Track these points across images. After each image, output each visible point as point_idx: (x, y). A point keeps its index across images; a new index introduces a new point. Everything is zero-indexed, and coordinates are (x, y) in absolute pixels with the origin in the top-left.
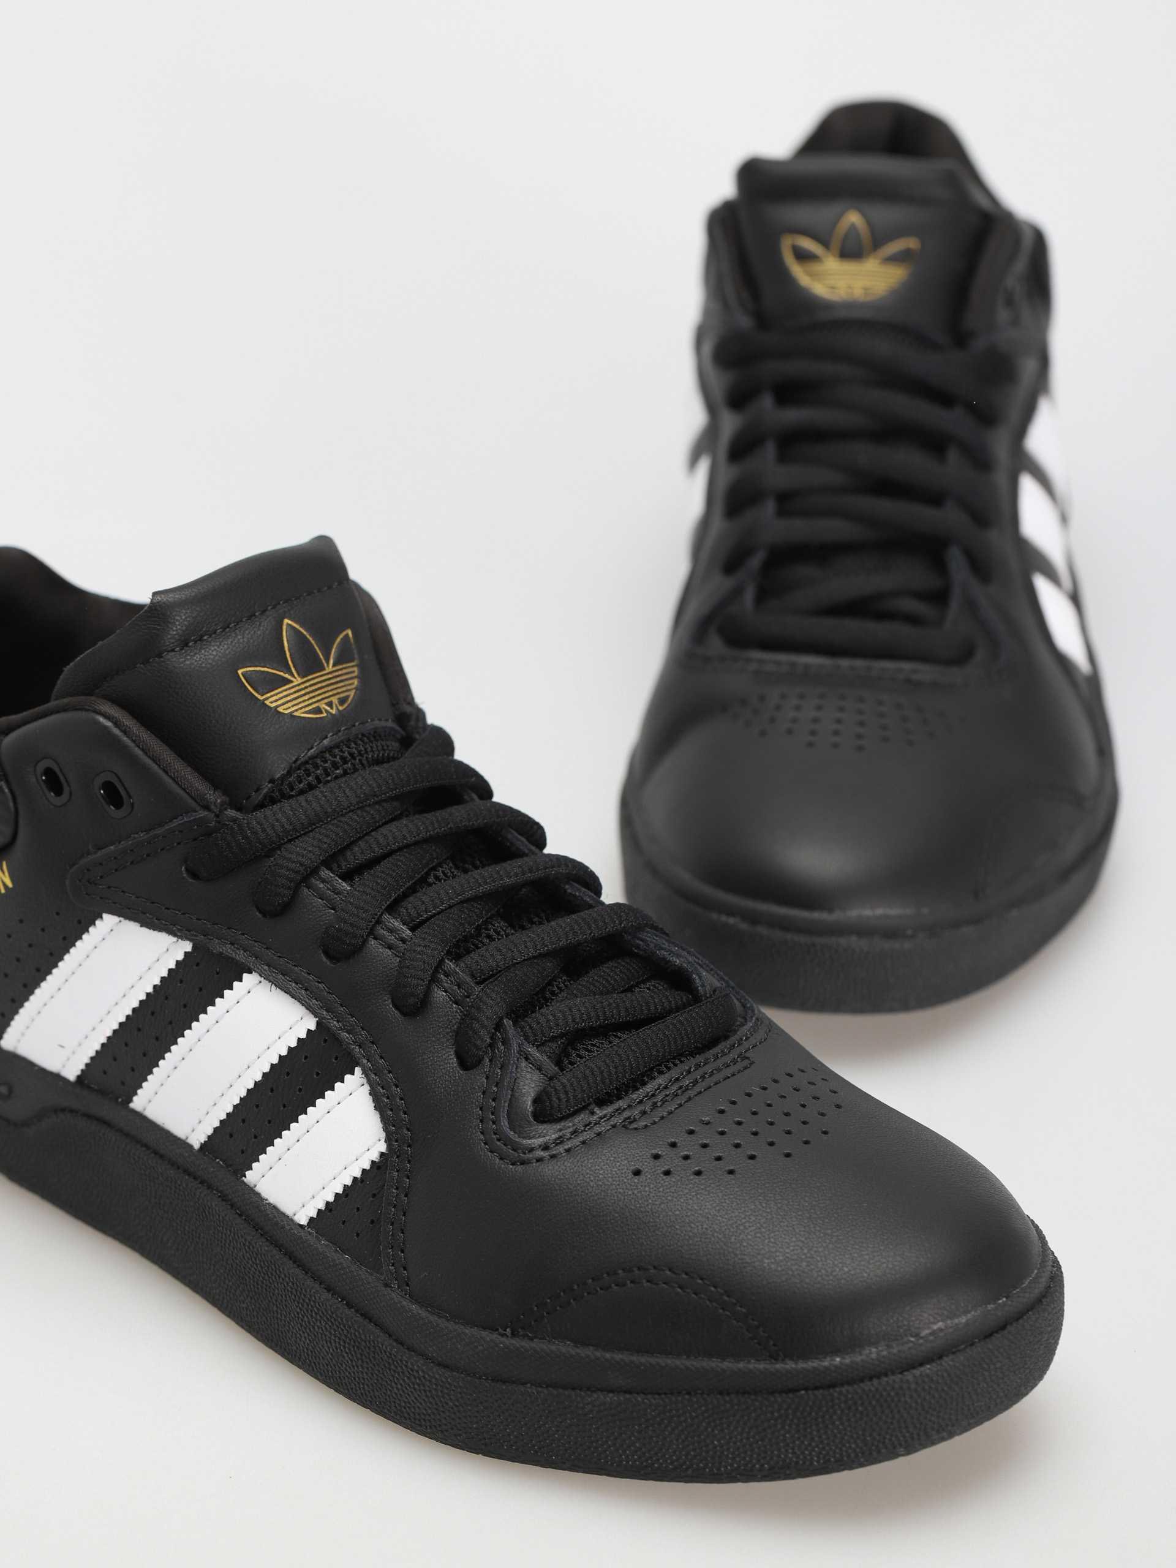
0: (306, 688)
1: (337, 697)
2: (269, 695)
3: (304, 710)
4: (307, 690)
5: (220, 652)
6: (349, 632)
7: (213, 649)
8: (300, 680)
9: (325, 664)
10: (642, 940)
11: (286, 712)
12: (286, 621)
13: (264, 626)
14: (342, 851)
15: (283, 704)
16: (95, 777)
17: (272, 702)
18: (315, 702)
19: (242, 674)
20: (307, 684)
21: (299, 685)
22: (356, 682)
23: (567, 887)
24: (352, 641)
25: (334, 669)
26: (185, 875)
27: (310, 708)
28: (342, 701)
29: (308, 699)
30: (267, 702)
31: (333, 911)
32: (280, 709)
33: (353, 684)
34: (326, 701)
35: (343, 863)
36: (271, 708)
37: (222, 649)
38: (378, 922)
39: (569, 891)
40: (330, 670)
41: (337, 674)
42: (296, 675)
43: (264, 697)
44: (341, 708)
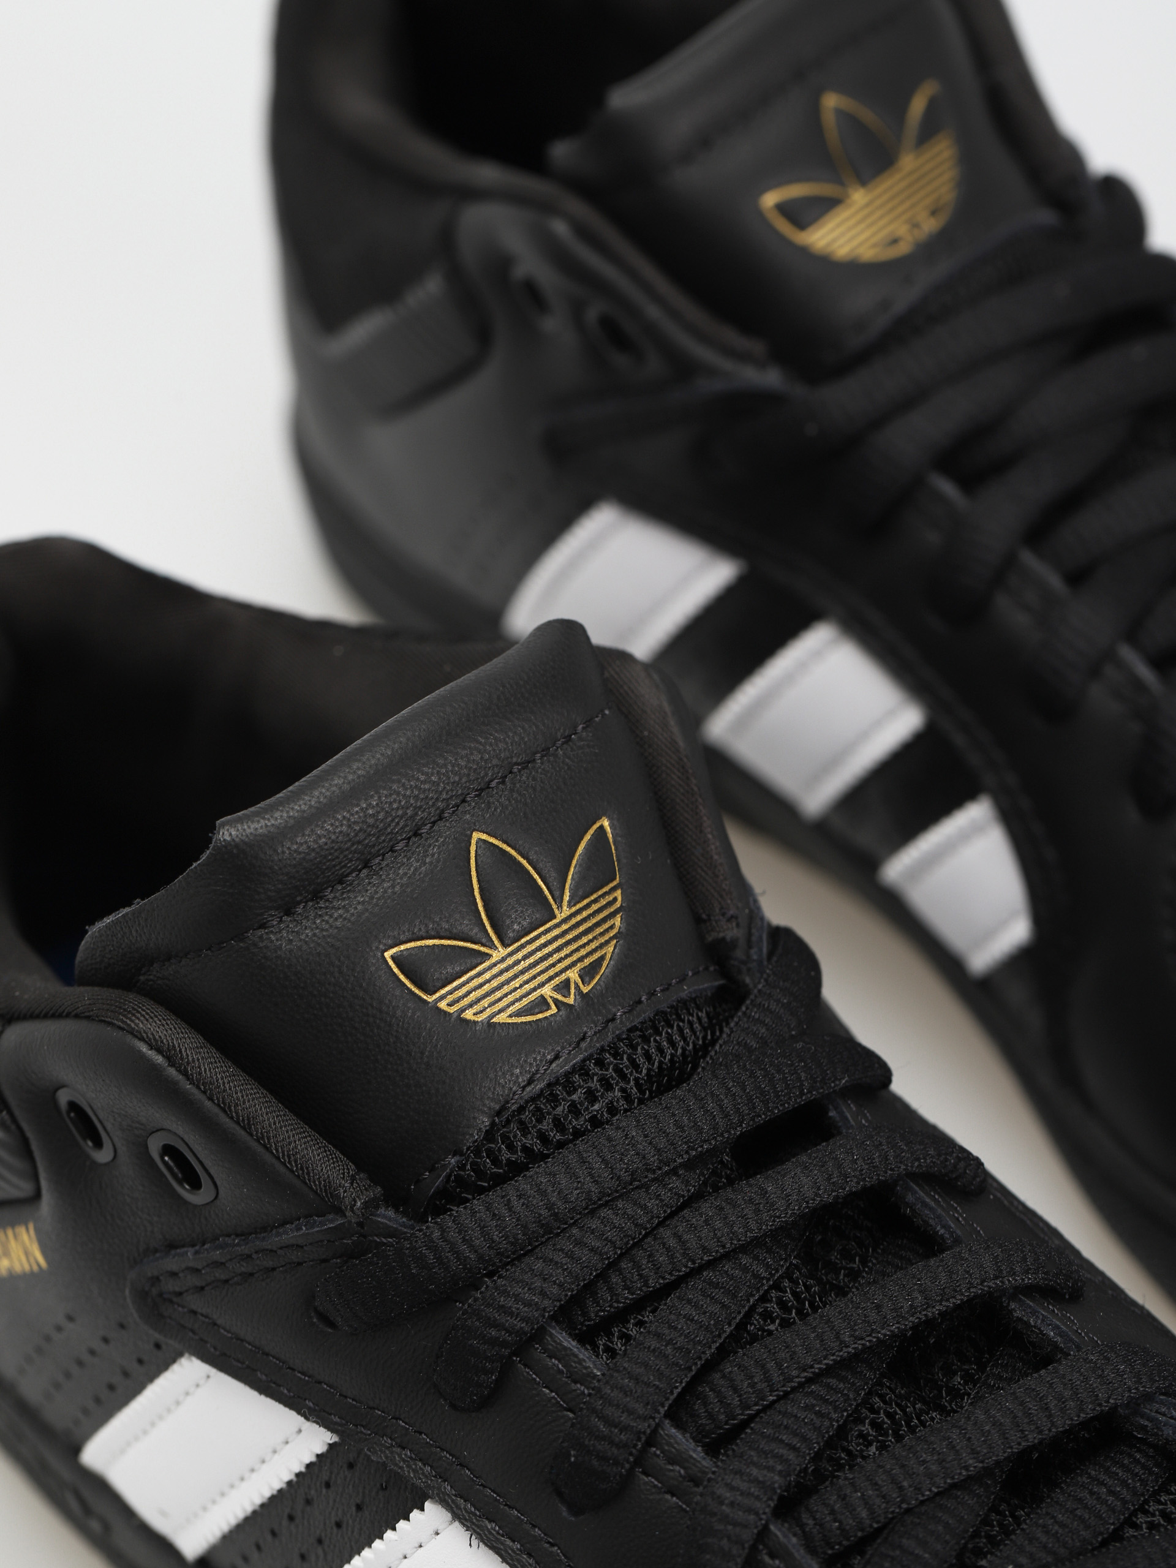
0: (517, 962)
1: (579, 966)
2: (443, 992)
3: (512, 1009)
4: (520, 967)
5: (349, 921)
6: (606, 823)
7: (336, 915)
8: (502, 952)
9: (554, 906)
10: (1149, 1419)
11: (480, 1018)
12: (476, 836)
13: (433, 855)
14: (590, 1288)
15: (471, 1006)
16: (151, 1134)
17: (450, 1005)
18: (534, 989)
19: (393, 957)
20: (520, 955)
21: (503, 960)
22: (617, 921)
23: (1013, 1305)
24: (610, 836)
25: (574, 909)
26: (315, 1320)
27: (525, 1001)
28: (587, 974)
29: (521, 986)
30: (443, 1005)
31: (571, 1415)
32: (469, 1015)
33: (612, 927)
34: (557, 981)
35: (592, 1310)
36: (450, 1014)
37: (353, 915)
38: (651, 1442)
39: (1018, 1314)
40: (564, 915)
41: (579, 918)
42: (496, 942)
43: (435, 997)
44: (585, 990)
